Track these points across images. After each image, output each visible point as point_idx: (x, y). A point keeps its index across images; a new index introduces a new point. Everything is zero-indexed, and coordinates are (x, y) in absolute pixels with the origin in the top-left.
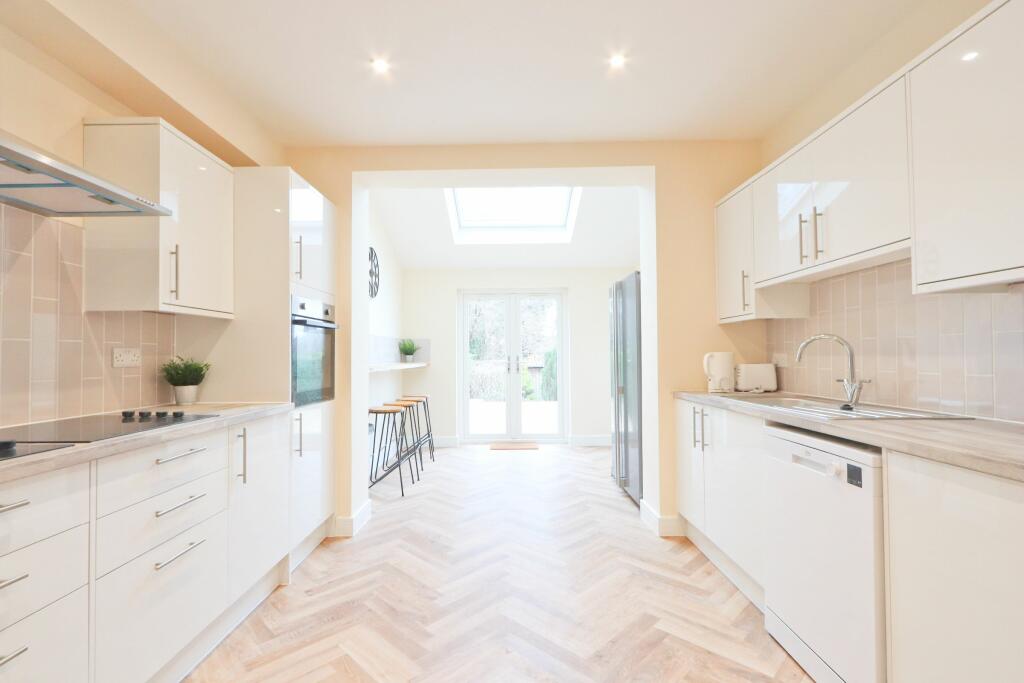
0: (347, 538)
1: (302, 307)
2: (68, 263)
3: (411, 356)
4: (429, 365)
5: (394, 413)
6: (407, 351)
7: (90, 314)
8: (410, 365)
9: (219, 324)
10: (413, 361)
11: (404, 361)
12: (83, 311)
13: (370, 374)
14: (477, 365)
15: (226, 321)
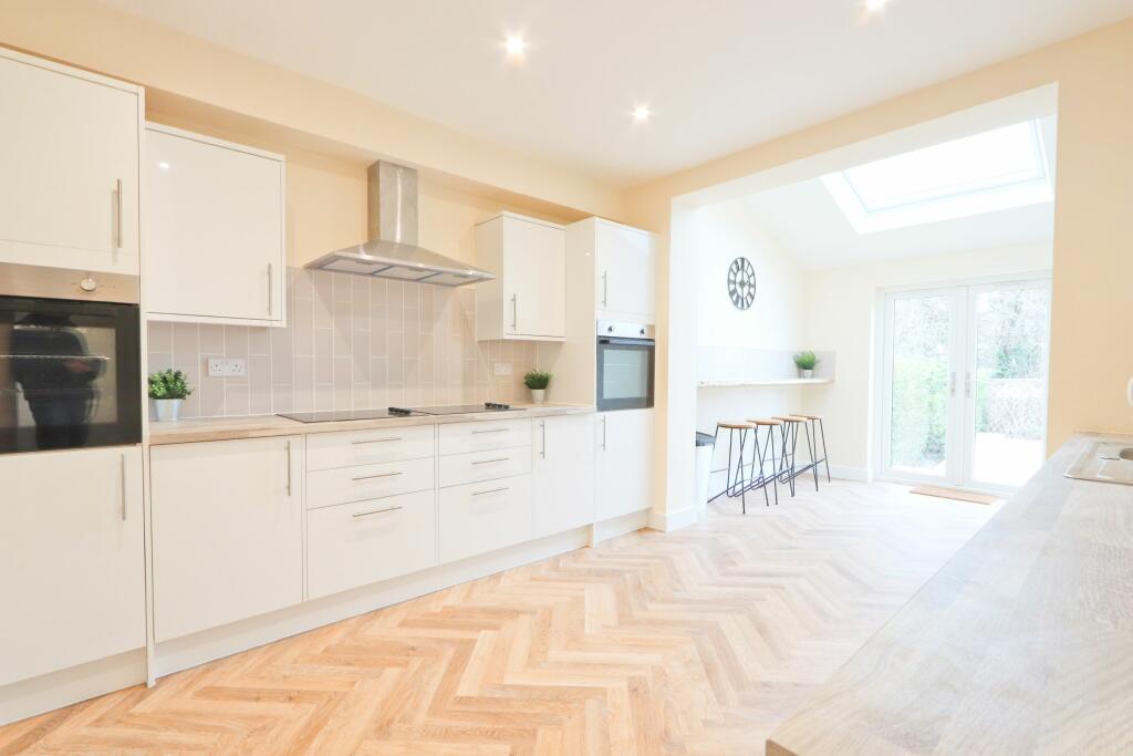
0: (661, 531)
1: (610, 329)
2: (467, 313)
3: (810, 371)
4: (832, 381)
5: (746, 428)
6: (805, 365)
7: (480, 342)
8: (808, 379)
9: (557, 346)
10: (812, 376)
11: (800, 376)
12: (476, 339)
13: (699, 387)
14: (1003, 384)
15: (561, 343)
